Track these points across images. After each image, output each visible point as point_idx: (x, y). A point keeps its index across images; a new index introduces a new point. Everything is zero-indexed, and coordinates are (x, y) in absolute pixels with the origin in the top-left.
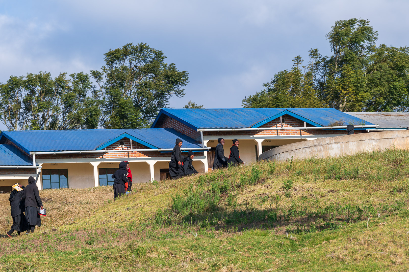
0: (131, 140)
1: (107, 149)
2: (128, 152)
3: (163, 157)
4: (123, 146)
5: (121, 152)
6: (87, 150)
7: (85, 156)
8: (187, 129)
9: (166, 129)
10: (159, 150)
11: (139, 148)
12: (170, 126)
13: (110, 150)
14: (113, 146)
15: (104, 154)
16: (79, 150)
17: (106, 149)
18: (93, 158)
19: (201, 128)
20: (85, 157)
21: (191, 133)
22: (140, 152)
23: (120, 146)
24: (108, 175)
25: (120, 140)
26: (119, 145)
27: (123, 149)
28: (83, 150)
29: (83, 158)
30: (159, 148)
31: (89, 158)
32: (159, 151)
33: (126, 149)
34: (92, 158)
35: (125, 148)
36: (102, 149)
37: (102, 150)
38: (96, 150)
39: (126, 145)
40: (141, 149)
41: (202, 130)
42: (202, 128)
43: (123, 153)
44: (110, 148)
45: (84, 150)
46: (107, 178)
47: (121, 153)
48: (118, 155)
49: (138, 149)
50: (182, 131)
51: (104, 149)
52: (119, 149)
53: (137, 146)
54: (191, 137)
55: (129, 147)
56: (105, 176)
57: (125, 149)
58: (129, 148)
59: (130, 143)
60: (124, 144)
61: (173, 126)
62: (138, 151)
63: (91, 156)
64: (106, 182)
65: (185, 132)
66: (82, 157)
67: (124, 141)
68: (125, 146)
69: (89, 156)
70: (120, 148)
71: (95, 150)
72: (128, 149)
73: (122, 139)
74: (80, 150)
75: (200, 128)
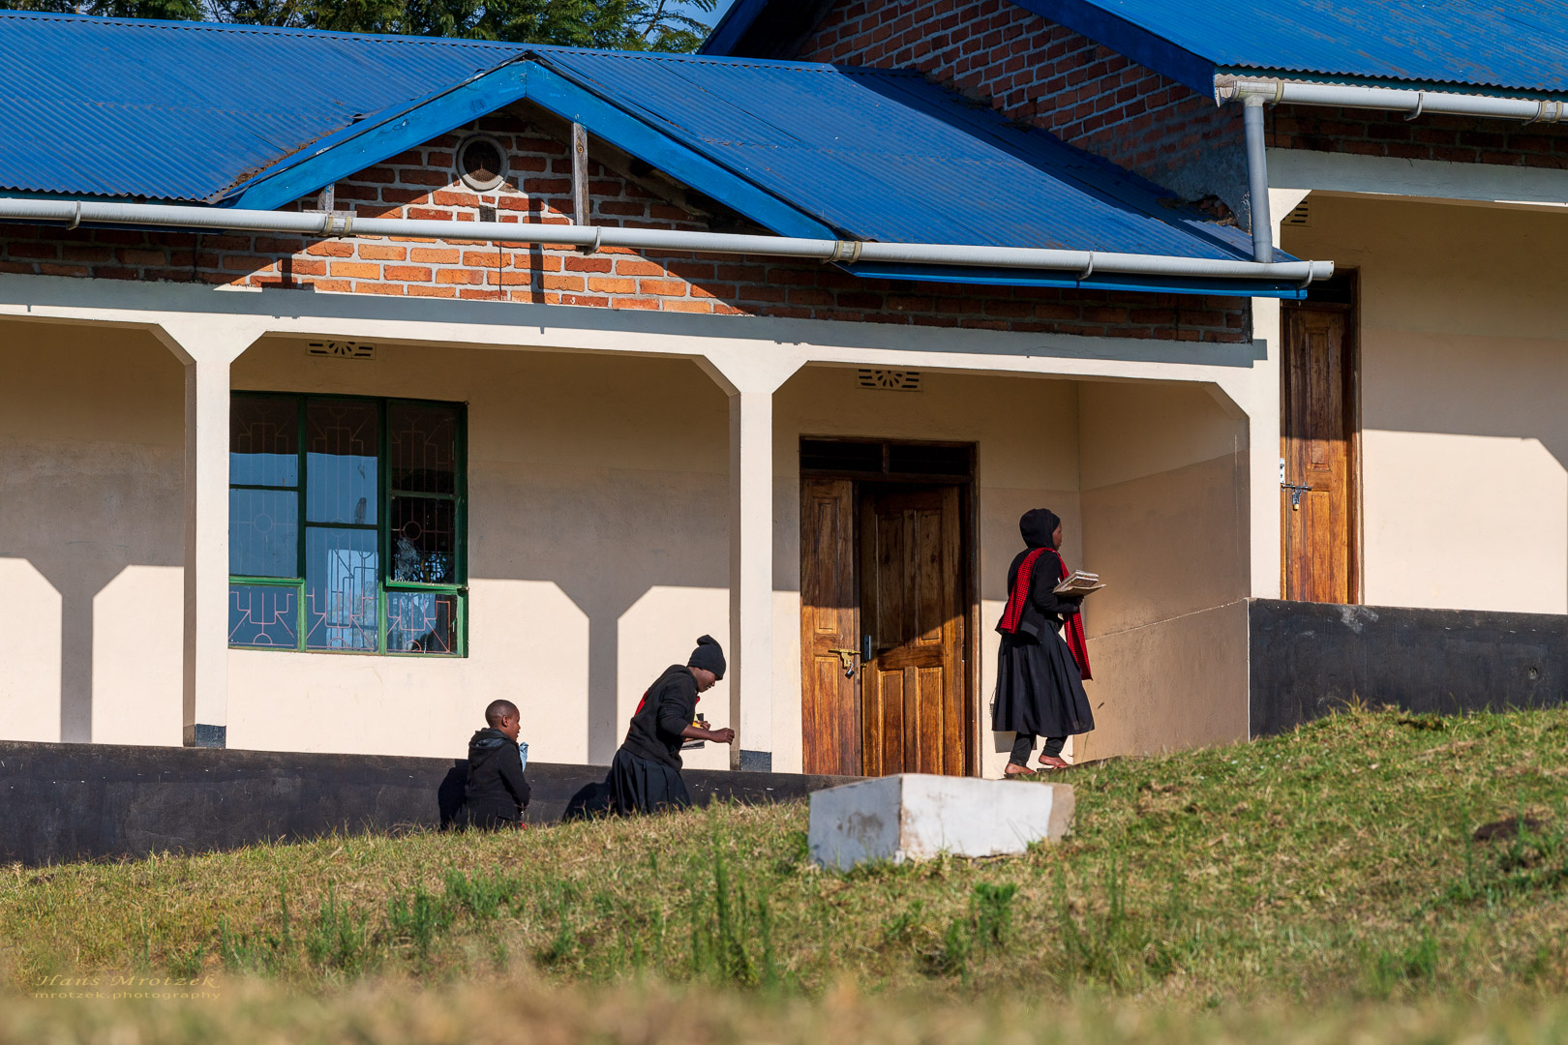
0: (578, 136)
1: (338, 207)
2: (535, 245)
3: (869, 319)
4: (497, 189)
5: (474, 248)
6: (141, 199)
7: (119, 255)
8: (1074, 79)
9: (853, 70)
10: (846, 248)
11: (647, 218)
12: (889, 47)
13: (363, 213)
14: (397, 184)
15: (298, 249)
16: (66, 196)
17: (329, 197)
18: (192, 278)
19: (1248, 71)
20: (112, 262)
21: (1117, 115)
22: (654, 253)
23: (461, 189)
24: (312, 457)
25: (468, 126)
26: (451, 171)
27: (487, 215)
28: (104, 198)
29: (97, 273)
30: (842, 235)
31: (151, 276)
32: (843, 262)
33: (522, 215)
34: (179, 278)
35: (514, 204)
36: (289, 195)
37: (291, 206)
38: (229, 202)
39: (522, 176)
40: (667, 227)
41: (1257, 91)
42: (1260, 72)
43: (490, 256)
44: (370, 194)
45: (117, 198)
46: (301, 489)
47: (467, 258)
48: (435, 268)
49: (629, 224)
50: (1011, 99)
51: (309, 202)
52: (455, 209)
53: (622, 198)
54: (1113, 159)
55: (546, 196)
56: (282, 466)
57: (514, 219)
58: (546, 212)
59: (566, 166)
60: (506, 163)
61: (922, 50)
62: (637, 249)
63: (176, 260)
64: (292, 527)
65: (1051, 105)
66: (89, 264)
67: (506, 142)
68: (513, 183)
69: (159, 263)
70: (457, 200)
71: (220, 204)
72: (535, 220)
73: (486, 122)
74: (79, 196)
75: (1237, 69)
